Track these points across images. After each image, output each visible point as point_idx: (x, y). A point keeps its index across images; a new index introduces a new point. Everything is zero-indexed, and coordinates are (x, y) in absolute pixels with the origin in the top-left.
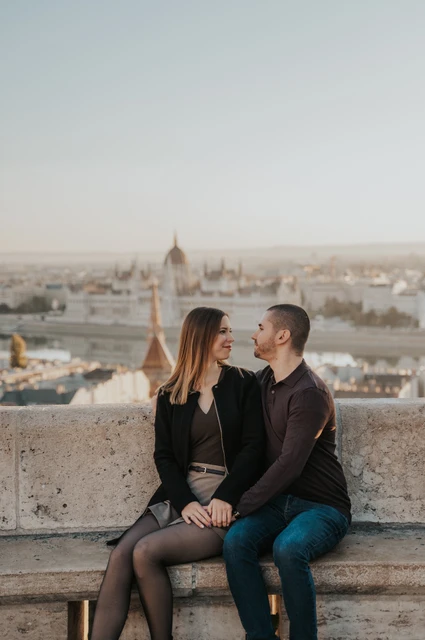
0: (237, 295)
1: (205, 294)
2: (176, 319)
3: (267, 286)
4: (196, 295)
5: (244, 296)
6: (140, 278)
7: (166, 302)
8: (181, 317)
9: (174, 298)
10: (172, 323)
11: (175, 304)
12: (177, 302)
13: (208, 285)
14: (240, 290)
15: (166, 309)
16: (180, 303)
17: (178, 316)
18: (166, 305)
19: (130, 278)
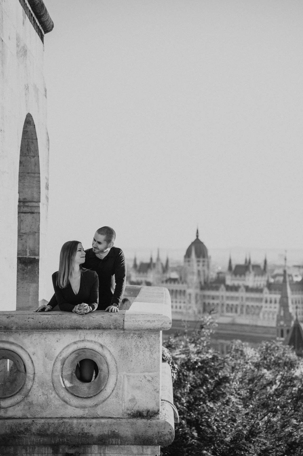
0: (266, 290)
1: (229, 288)
2: (199, 312)
3: (297, 283)
4: (220, 289)
5: (273, 292)
6: (160, 270)
7: (190, 295)
8: (204, 311)
9: (198, 291)
10: (196, 316)
11: (198, 298)
12: (200, 296)
13: (232, 280)
14: (270, 286)
15: (190, 302)
16: (204, 297)
17: (201, 309)
18: (190, 298)
19: (149, 270)
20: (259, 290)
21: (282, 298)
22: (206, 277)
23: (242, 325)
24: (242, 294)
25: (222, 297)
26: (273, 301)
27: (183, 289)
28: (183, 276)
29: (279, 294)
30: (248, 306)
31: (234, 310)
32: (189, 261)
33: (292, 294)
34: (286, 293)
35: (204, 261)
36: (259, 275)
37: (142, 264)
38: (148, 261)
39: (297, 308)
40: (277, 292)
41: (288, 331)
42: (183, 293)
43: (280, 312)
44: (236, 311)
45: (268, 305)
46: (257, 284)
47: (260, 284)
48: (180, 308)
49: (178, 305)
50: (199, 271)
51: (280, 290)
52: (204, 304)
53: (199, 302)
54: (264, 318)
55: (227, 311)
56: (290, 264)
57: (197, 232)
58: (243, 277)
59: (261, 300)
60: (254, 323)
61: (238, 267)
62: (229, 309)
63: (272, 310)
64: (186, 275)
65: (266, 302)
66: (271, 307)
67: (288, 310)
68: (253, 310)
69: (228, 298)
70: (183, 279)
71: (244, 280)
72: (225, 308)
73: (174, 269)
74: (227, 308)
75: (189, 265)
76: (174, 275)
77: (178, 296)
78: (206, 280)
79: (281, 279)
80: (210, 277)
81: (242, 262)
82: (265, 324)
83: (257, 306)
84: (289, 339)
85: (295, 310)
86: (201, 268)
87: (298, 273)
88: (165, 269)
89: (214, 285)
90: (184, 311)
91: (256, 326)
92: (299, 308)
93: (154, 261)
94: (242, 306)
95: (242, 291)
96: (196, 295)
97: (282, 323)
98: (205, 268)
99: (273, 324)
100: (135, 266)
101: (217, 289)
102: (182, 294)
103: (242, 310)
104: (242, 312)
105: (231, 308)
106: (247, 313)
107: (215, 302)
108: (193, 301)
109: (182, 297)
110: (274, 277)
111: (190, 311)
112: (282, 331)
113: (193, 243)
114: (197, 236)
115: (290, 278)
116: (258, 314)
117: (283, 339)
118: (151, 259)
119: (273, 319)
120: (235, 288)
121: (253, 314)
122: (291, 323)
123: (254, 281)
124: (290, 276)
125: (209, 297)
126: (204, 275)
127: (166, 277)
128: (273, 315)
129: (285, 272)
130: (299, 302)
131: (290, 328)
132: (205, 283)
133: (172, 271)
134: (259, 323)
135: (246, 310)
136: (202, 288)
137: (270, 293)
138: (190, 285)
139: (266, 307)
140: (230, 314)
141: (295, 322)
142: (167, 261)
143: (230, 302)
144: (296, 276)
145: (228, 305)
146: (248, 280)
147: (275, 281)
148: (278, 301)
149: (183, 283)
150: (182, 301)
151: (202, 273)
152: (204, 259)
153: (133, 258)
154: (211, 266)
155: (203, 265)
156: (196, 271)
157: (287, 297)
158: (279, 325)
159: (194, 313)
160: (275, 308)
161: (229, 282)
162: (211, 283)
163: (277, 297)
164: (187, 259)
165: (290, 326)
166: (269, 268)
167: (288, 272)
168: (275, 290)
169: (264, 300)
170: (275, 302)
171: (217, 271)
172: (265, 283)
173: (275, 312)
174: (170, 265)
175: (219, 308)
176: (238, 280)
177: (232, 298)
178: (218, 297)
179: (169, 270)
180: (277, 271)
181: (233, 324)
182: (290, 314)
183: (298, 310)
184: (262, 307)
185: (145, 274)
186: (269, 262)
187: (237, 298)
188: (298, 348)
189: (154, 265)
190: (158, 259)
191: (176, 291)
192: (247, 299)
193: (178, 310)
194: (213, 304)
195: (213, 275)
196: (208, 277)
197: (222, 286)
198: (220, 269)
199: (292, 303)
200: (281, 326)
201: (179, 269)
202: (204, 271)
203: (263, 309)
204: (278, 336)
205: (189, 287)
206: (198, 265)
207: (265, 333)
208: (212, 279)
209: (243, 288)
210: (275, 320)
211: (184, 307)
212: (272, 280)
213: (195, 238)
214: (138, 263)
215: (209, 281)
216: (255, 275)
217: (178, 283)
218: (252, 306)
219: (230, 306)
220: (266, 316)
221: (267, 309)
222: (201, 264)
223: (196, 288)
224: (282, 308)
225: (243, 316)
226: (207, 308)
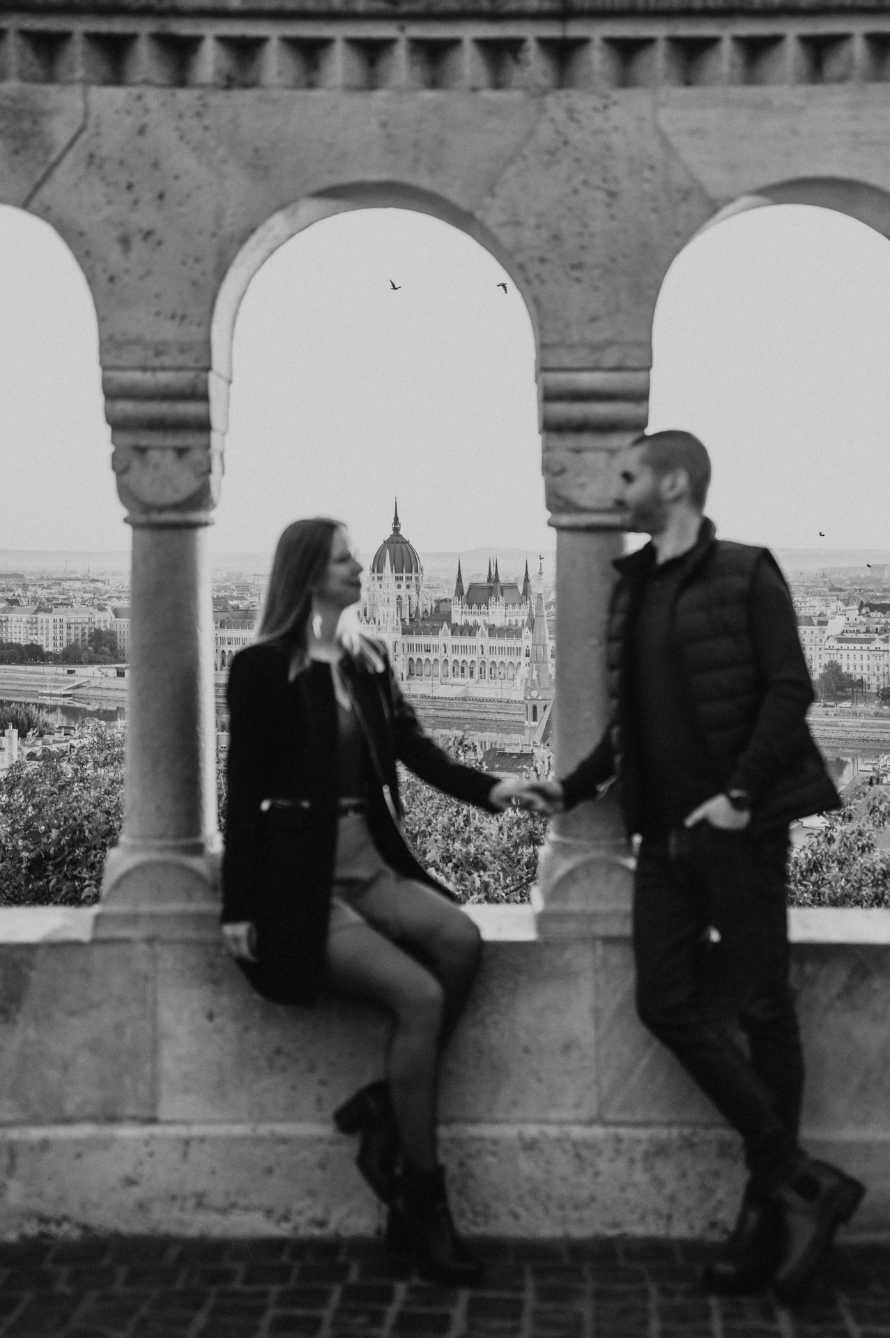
0: (526, 632)
4: (441, 632)
8: (411, 674)
9: (399, 636)
11: (399, 649)
12: (403, 646)
13: (463, 613)
16: (410, 647)
17: (405, 672)
20: (513, 632)
22: (413, 608)
23: (482, 700)
24: (482, 640)
25: (445, 646)
30: (493, 663)
31: (467, 671)
32: (380, 578)
35: (409, 578)
36: (514, 604)
44: (472, 674)
46: (510, 621)
47: (516, 621)
50: (399, 597)
52: (411, 659)
53: (401, 657)
55: (455, 674)
58: (484, 607)
59: (517, 651)
60: (505, 696)
61: (473, 587)
62: (458, 670)
64: (374, 605)
65: (528, 655)
68: (502, 669)
69: (455, 648)
71: (486, 614)
72: (449, 669)
74: (454, 669)
75: (381, 586)
78: (414, 615)
80: (422, 608)
81: (482, 579)
83: (511, 664)
86: (403, 592)
89: (429, 624)
94: (483, 663)
95: (483, 635)
96: (395, 644)
98: (413, 591)
101: (434, 630)
103: (481, 671)
104: (482, 676)
105: (462, 669)
106: (492, 677)
107: (432, 656)
113: (387, 542)
114: (396, 530)
116: (513, 679)
120: (470, 630)
121: (504, 679)
123: (506, 615)
125: (419, 647)
126: (410, 605)
132: (411, 620)
135: (491, 671)
136: (406, 632)
138: (383, 625)
140: (459, 680)
143: (460, 658)
145: (456, 662)
146: (494, 613)
149: (368, 621)
151: (405, 602)
152: (409, 575)
154: (423, 588)
155: (408, 587)
156: (393, 597)
161: (456, 619)
162: (423, 619)
164: (376, 575)
166: (533, 590)
169: (523, 652)
171: (434, 597)
172: (525, 619)
175: (439, 668)
176: (474, 614)
177: (464, 649)
178: (436, 647)
181: (465, 699)
184: (519, 664)
186: (532, 580)
187: (473, 648)
192: (492, 650)
194: (428, 660)
195: (427, 605)
196: (417, 611)
197: (445, 626)
198: (440, 593)
202: (409, 598)
203: (523, 669)
205: (380, 630)
206: (399, 587)
208: (426, 611)
209: (484, 629)
213: (391, 531)
215: (420, 615)
216: (507, 605)
218: (502, 663)
219: (460, 664)
222: (404, 584)
223: (395, 629)
225: (484, 683)
226: (416, 670)
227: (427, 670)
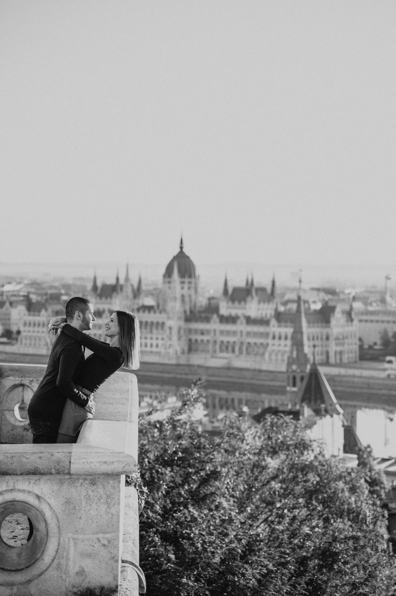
0: (273, 322)
1: (224, 319)
2: (183, 353)
3: (315, 311)
4: (212, 321)
5: (283, 324)
6: (130, 295)
7: (170, 328)
8: (190, 350)
9: (182, 323)
10: (178, 358)
11: (182, 332)
12: (185, 330)
13: (228, 308)
14: (278, 316)
15: (170, 339)
16: (190, 331)
17: (186, 349)
18: (171, 333)
19: (114, 294)
20: (264, 322)
21: (294, 333)
22: (193, 304)
23: (241, 370)
24: (241, 327)
25: (215, 331)
26: (283, 336)
27: (160, 321)
28: (161, 302)
29: (291, 327)
30: (249, 344)
31: (230, 349)
32: (169, 282)
33: (309, 327)
34: (300, 327)
35: (190, 283)
36: (264, 302)
37: (105, 287)
38: (113, 282)
39: (314, 346)
40: (289, 324)
41: (302, 379)
42: (161, 325)
43: (292, 352)
44: (233, 351)
45: (276, 342)
46: (262, 314)
47: (266, 314)
48: (157, 346)
49: (154, 342)
50: (183, 296)
51: (292, 322)
52: (190, 340)
53: (184, 338)
54: (270, 359)
55: (221, 351)
56: (305, 286)
57: (181, 243)
58: (243, 303)
59: (267, 335)
60: (257, 367)
61: (235, 290)
62: (224, 348)
63: (281, 348)
64: (165, 301)
65: (274, 338)
66: (279, 345)
67: (303, 350)
68: (256, 349)
69: (222, 332)
70: (161, 307)
71: (244, 308)
72: (218, 347)
73: (150, 293)
74: (220, 347)
75: (170, 288)
76: (149, 301)
77: (154, 331)
78: (193, 309)
79: (294, 306)
80: (198, 304)
81: (242, 284)
82: (272, 368)
83: (262, 344)
84: (303, 389)
85: (312, 349)
86: (185, 292)
87: (316, 299)
88: (137, 293)
89: (203, 315)
90: (162, 350)
91: (260, 371)
92: (318, 346)
93: (122, 281)
94: (242, 343)
95: (242, 323)
96: (180, 329)
97: (294, 367)
98: (192, 292)
99: (283, 368)
100: (95, 288)
101: (207, 320)
102: (160, 327)
103: (240, 349)
104: (241, 353)
105: (226, 347)
106: (248, 353)
107: (205, 338)
108: (175, 337)
109: (160, 331)
110: (285, 304)
111: (171, 351)
112: (294, 378)
113: (175, 258)
114: (181, 248)
115: (307, 305)
116: (263, 354)
117: (295, 389)
118: (118, 279)
119: (283, 360)
120: (232, 320)
121: (256, 354)
122: (306, 368)
123: (258, 310)
124: (306, 302)
125: (196, 331)
126: (190, 301)
127: (138, 304)
128: (283, 355)
129: (299, 298)
130: (317, 338)
131: (305, 374)
132: (191, 312)
133: (146, 296)
134: (264, 367)
135: (247, 349)
136: (188, 320)
137: (279, 326)
138: (171, 315)
139: (274, 345)
140: (225, 355)
141: (311, 366)
142: (140, 282)
143: (225, 339)
144: (314, 302)
145: (222, 342)
146: (250, 308)
147: (285, 310)
148: (289, 336)
149: (161, 312)
150: (160, 337)
151: (187, 299)
152: (190, 280)
153: (92, 277)
154: (199, 290)
155: (189, 288)
156: (178, 296)
157: (301, 333)
158: (290, 370)
159: (176, 353)
160: (286, 346)
161: (223, 311)
162: (199, 312)
163: (289, 331)
164: (167, 280)
165: (305, 372)
166: (278, 291)
167: (304, 297)
168: (286, 322)
169: (271, 336)
170: (286, 338)
171: (207, 295)
172: (273, 313)
173: (285, 352)
174: (144, 287)
175: (210, 346)
176: (236, 308)
177: (228, 333)
178: (208, 332)
179: (143, 294)
180: (288, 296)
181: (229, 368)
182: (305, 355)
183: (317, 349)
184: (268, 344)
185: (109, 300)
186: (277, 284)
187: (235, 333)
188: (315, 402)
189: (122, 287)
190: (127, 279)
191: (152, 323)
192: (248, 334)
193: (154, 349)
194: (202, 341)
195: (202, 301)
196: (195, 306)
197: (215, 317)
198: (212, 293)
199: (309, 339)
200: (293, 371)
201: (155, 293)
202: (190, 296)
203: (270, 348)
204: (288, 385)
205: (169, 318)
206: (183, 288)
207: (272, 380)
208: (201, 306)
209: (242, 319)
210: (286, 361)
211: (163, 345)
212: (282, 309)
213: (178, 250)
214: (99, 284)
215: (197, 309)
216: (259, 302)
217: (155, 312)
218: (255, 344)
219: (225, 344)
220: (273, 357)
221: (275, 348)
222: (186, 286)
223: (179, 318)
224: (295, 348)
225: (243, 357)
226: (194, 347)
227: (201, 347)
